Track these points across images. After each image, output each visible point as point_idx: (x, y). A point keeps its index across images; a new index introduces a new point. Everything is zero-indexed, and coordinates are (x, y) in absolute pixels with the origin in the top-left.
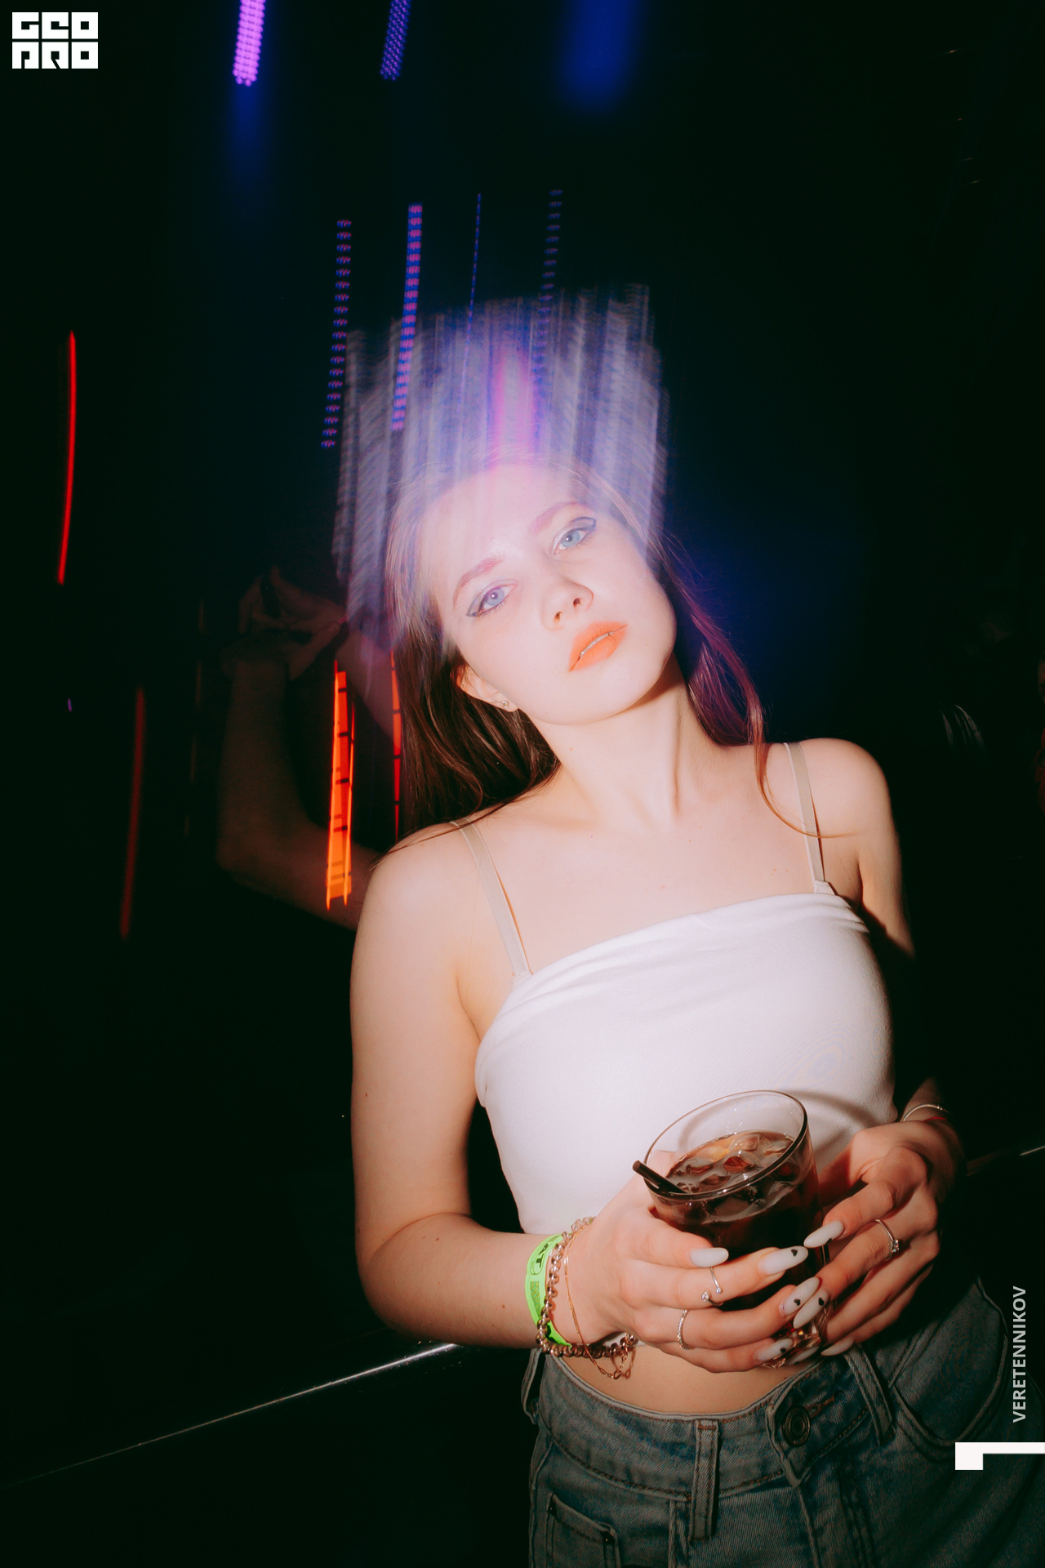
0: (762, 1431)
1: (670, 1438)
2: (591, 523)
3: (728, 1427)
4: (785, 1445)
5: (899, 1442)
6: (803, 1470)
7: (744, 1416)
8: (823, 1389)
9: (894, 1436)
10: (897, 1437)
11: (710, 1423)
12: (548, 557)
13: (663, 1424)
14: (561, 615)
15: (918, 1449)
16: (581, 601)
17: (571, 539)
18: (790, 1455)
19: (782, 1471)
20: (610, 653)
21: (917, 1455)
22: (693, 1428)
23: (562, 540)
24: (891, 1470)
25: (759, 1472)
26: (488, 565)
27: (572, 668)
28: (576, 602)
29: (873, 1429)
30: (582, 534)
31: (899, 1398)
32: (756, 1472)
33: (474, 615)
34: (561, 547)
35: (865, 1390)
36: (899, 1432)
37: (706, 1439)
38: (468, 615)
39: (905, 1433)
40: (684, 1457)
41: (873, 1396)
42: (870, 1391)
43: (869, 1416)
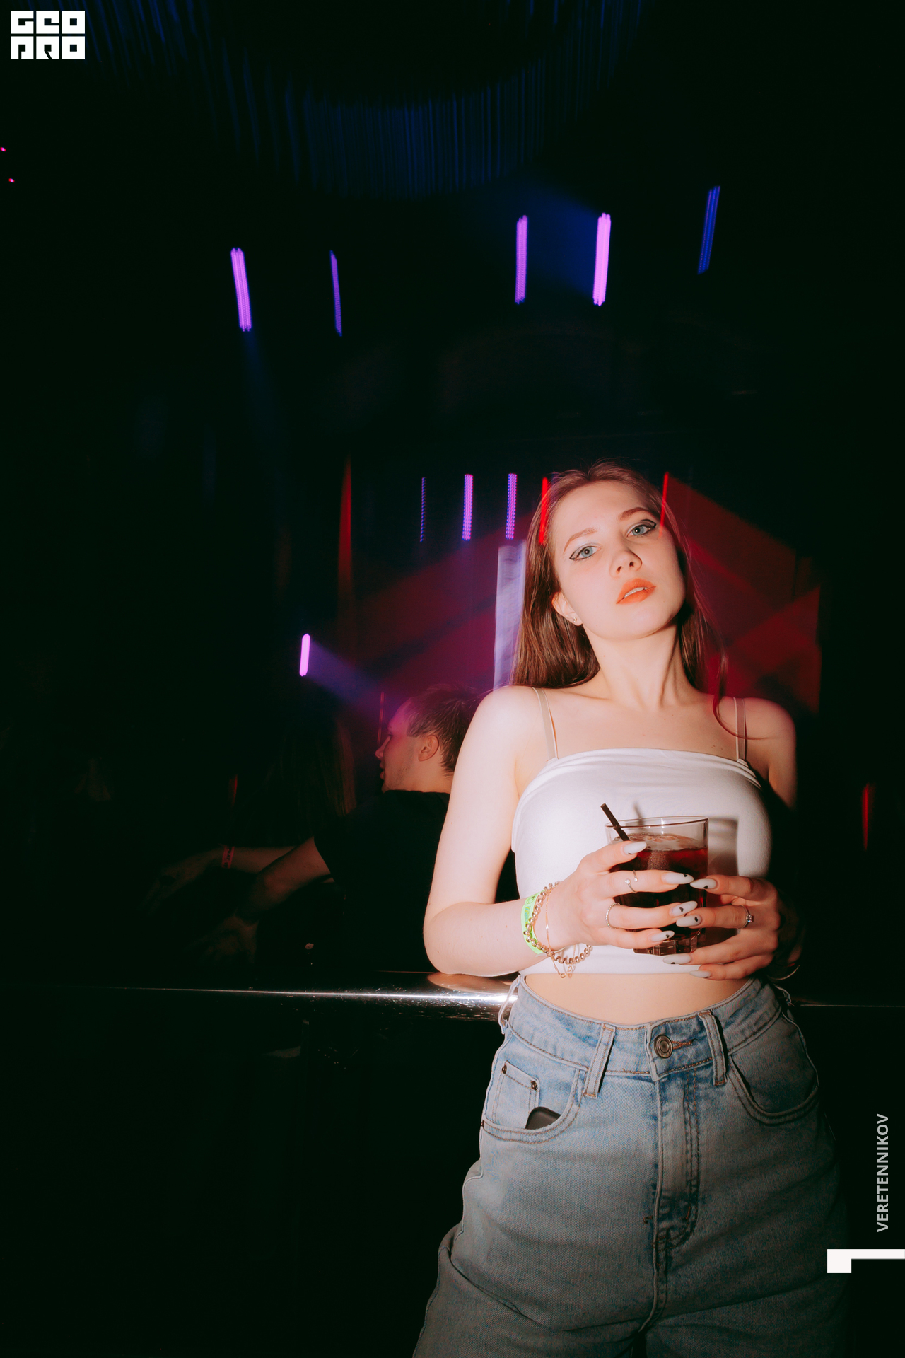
0: (642, 1043)
1: (584, 1032)
2: (653, 525)
3: (621, 1033)
4: (655, 1055)
5: (728, 1088)
6: (662, 1074)
7: (632, 1029)
8: (684, 1034)
9: (725, 1084)
10: (727, 1085)
11: (611, 1027)
12: (623, 538)
13: (582, 1022)
14: (621, 570)
15: (739, 1098)
16: (635, 565)
17: (639, 531)
18: (656, 1061)
19: (649, 1073)
20: (642, 600)
21: (738, 1102)
22: (600, 1028)
23: (632, 531)
24: (719, 1102)
25: (635, 1067)
26: (590, 532)
27: (618, 602)
28: (632, 564)
29: (712, 1073)
30: (645, 529)
31: (731, 1061)
32: (633, 1067)
33: (573, 559)
34: (632, 534)
35: (712, 1043)
36: (728, 1081)
37: (606, 1037)
38: (570, 558)
39: (733, 1083)
40: (590, 1045)
41: (716, 1048)
42: (714, 1044)
43: (711, 1064)
